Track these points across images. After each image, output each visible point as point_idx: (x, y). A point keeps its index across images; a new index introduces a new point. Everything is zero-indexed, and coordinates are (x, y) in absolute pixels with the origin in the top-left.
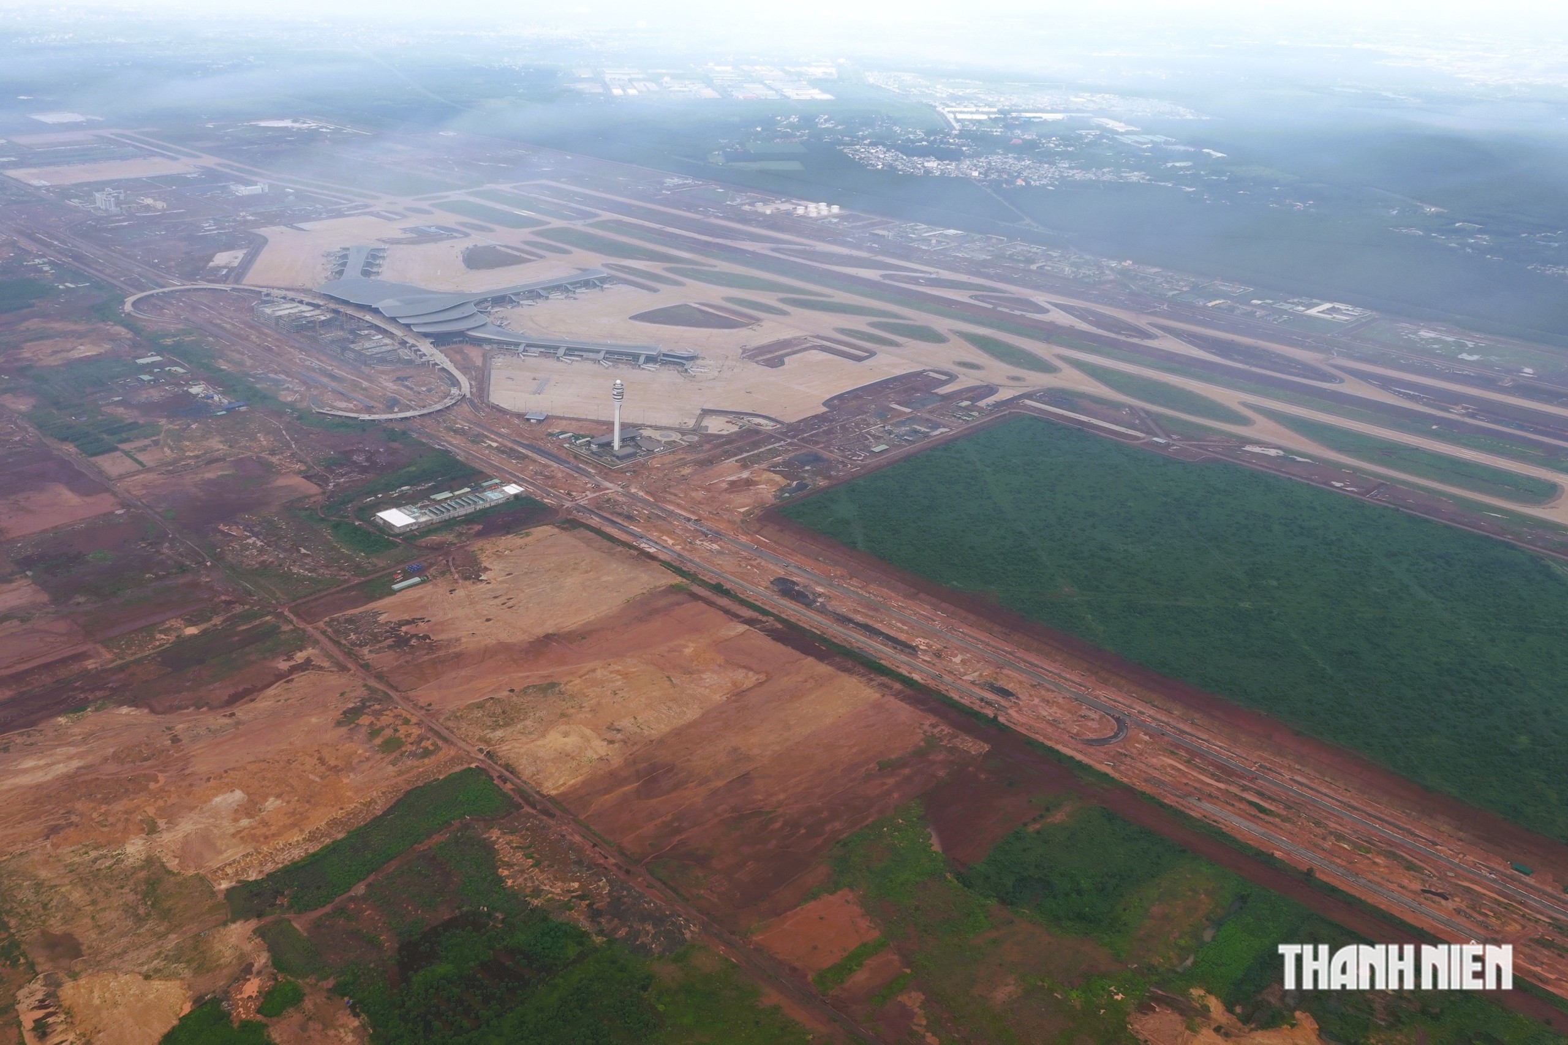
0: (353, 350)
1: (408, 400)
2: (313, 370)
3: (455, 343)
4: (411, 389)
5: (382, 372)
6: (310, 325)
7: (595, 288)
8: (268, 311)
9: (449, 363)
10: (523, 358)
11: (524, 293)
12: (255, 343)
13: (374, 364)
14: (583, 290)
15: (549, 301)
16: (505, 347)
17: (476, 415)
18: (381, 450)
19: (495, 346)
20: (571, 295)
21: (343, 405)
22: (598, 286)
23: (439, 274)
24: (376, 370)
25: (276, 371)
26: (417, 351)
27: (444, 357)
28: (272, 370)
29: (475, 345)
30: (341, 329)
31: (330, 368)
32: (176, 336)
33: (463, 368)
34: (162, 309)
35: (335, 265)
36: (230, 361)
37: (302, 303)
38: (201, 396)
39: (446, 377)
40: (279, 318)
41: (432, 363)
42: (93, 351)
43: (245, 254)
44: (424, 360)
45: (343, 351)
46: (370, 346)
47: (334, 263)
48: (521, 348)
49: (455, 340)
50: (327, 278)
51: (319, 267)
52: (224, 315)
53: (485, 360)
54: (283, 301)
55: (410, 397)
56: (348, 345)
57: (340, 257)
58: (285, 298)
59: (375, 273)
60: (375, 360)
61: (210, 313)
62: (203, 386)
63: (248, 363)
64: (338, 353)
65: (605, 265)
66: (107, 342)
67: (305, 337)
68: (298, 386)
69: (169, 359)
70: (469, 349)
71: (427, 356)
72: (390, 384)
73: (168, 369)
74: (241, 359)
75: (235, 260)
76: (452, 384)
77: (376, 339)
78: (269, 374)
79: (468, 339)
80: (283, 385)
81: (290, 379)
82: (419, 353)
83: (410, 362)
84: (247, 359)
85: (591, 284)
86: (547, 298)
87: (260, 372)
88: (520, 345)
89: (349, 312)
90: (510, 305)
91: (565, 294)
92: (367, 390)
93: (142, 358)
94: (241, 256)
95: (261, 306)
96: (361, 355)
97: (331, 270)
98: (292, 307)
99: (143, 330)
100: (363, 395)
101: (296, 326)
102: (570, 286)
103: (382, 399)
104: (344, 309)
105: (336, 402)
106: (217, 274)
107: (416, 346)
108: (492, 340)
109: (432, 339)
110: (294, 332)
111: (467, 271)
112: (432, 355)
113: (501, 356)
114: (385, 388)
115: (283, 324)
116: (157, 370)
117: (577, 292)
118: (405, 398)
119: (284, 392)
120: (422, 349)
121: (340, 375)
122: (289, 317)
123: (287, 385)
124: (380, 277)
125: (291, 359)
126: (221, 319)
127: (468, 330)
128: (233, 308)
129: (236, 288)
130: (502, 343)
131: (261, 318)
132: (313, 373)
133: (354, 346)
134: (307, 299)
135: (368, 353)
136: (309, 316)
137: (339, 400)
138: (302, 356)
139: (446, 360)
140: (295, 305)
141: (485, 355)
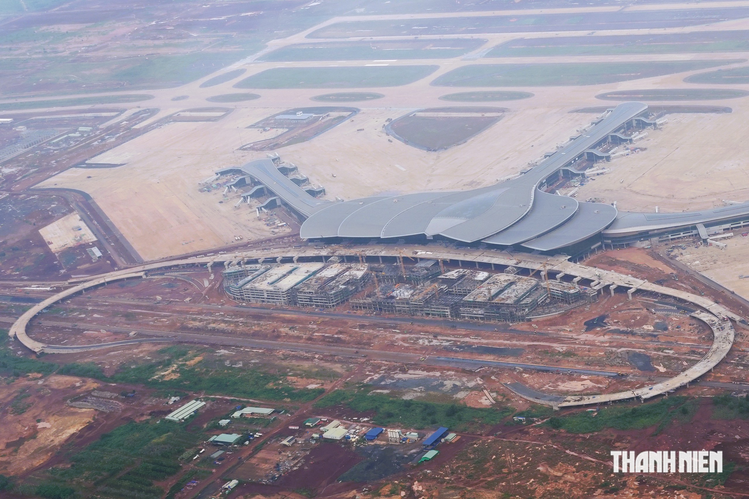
0: (475, 304)
1: (655, 350)
2: (447, 349)
3: (593, 252)
4: (633, 334)
5: (552, 322)
6: (351, 288)
7: (644, 128)
8: (263, 285)
9: (641, 282)
10: (716, 244)
11: (575, 160)
12: (299, 338)
13: (528, 315)
14: (636, 136)
15: (613, 161)
16: (670, 237)
19: (655, 239)
20: (630, 146)
21: (576, 386)
22: (650, 124)
24: (537, 323)
25: (395, 368)
26: (568, 278)
27: (616, 274)
28: (389, 369)
29: (621, 247)
30: (401, 280)
31: (467, 339)
32: (167, 364)
33: (660, 282)
34: (79, 331)
35: (245, 198)
36: (308, 375)
37: (295, 262)
38: (354, 439)
39: (655, 302)
40: (293, 292)
41: (612, 287)
42: (73, 425)
43: (82, 219)
44: (597, 288)
45: (455, 309)
46: (493, 291)
47: (239, 196)
48: (703, 232)
49: (592, 247)
50: (260, 219)
51: (224, 209)
52: (187, 313)
53: (667, 263)
54: (258, 266)
55: (651, 345)
56: (456, 299)
57: (235, 185)
58: (256, 261)
59: (320, 192)
60: (527, 310)
61: (164, 317)
62: (336, 422)
63: (339, 370)
64: (445, 316)
65: (603, 97)
66: (74, 404)
67: (360, 307)
68: (465, 379)
69: (213, 400)
70: (621, 255)
71: (593, 281)
72: (590, 337)
73: (237, 414)
74: (317, 367)
75: (82, 232)
76: (679, 308)
77: (486, 279)
78: (396, 376)
79: (610, 241)
80: (442, 385)
81: (438, 374)
82: (576, 280)
83: (579, 296)
84: (327, 365)
85: (634, 125)
86: (608, 158)
87: (376, 377)
88: (694, 227)
89: (383, 253)
90: (575, 181)
91: (622, 147)
92: (574, 355)
93: (170, 411)
94: (82, 224)
95: (241, 282)
96: (498, 306)
97: (250, 207)
98: (290, 272)
99: (103, 370)
100: (578, 363)
101: (336, 295)
102: (619, 135)
103: (618, 360)
104: (370, 252)
105: (563, 386)
106: (89, 259)
107: (559, 272)
108: (650, 233)
109: (569, 257)
110: (333, 306)
111: (434, 155)
112: (599, 277)
113: (681, 251)
114: (592, 344)
115: (311, 299)
116: (224, 422)
117: (637, 140)
118: (646, 348)
119: (461, 395)
120: (573, 273)
121: (500, 345)
122: (307, 285)
123: (449, 384)
124: (330, 197)
125: (392, 345)
126: (194, 320)
127: (607, 228)
128: (188, 299)
129: (149, 271)
130: (666, 232)
131: (253, 301)
132: (452, 355)
133: (466, 298)
134: (295, 254)
135: (509, 302)
136: (337, 275)
137: (564, 382)
138: (400, 336)
139: (630, 278)
140: (288, 267)
141: (657, 257)
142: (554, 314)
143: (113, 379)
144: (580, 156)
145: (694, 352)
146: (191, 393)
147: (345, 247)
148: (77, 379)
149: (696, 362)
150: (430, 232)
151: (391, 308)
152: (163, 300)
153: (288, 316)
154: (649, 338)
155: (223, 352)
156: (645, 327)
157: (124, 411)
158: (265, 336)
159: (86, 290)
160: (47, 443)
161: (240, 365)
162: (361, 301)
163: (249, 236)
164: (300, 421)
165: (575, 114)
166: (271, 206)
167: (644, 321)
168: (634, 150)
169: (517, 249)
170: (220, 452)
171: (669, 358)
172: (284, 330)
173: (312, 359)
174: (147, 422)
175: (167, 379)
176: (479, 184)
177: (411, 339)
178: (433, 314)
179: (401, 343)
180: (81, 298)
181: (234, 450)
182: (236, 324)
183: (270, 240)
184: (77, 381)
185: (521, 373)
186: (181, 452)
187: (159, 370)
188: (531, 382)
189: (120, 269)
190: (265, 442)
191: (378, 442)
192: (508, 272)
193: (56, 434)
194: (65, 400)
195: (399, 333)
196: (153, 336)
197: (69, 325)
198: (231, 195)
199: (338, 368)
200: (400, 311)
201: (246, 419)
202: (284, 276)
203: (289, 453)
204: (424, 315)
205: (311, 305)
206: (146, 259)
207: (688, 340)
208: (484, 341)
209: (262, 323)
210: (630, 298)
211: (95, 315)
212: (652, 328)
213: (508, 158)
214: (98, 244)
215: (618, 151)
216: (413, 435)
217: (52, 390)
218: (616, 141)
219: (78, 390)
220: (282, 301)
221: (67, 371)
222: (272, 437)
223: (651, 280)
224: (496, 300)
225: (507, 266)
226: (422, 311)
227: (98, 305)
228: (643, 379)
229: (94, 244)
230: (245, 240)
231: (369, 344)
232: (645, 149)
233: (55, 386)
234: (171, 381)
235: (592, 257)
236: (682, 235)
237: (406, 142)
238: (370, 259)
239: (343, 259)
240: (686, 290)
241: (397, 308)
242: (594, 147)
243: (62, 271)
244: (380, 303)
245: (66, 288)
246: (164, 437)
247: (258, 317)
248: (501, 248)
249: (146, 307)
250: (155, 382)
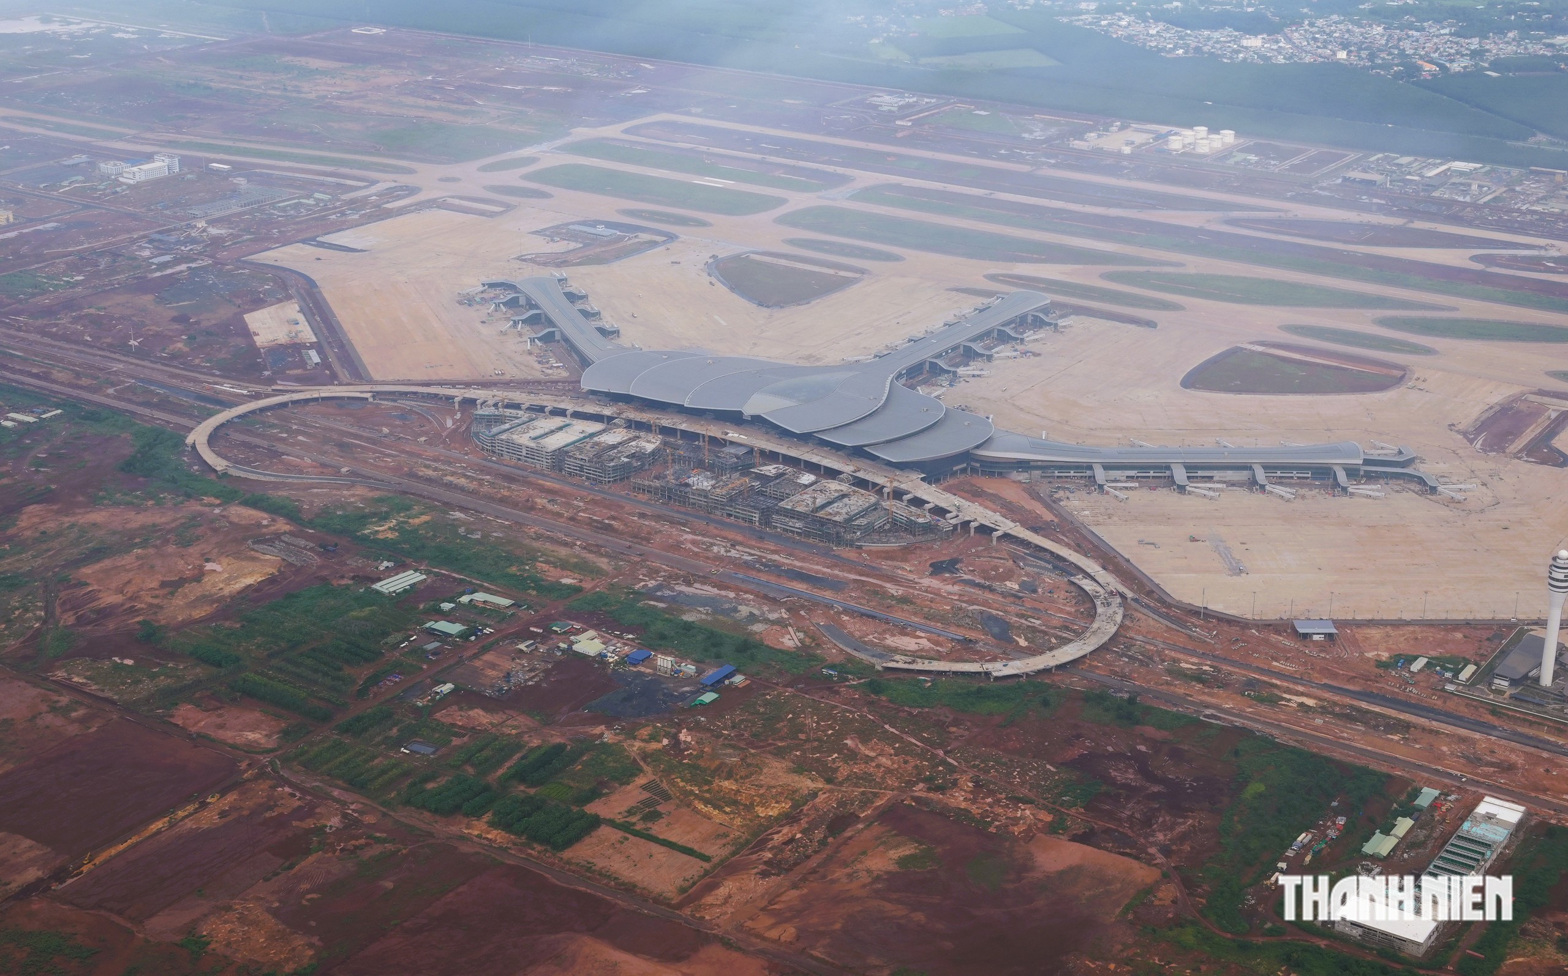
0: (793, 514)
1: (1017, 615)
2: (748, 566)
3: (954, 474)
4: (991, 589)
5: (889, 556)
6: (636, 464)
7: (1041, 327)
8: (523, 439)
9: (1012, 524)
10: (1122, 495)
11: (947, 353)
12: (559, 515)
13: (859, 540)
14: (1029, 335)
15: (995, 363)
16: (1057, 473)
17: (1190, 637)
18: (1143, 748)
19: (1037, 473)
20: (1020, 347)
22: (1050, 324)
23: (723, 323)
24: (869, 553)
25: (677, 577)
26: (918, 502)
27: (981, 509)
28: (670, 577)
29: (991, 474)
30: (701, 465)
31: (776, 557)
32: (384, 518)
33: (1035, 530)
34: (275, 454)
35: (515, 323)
36: (564, 565)
37: (569, 416)
38: (612, 659)
39: (1025, 554)
40: (560, 454)
41: (973, 525)
42: (251, 574)
43: (301, 311)
44: (954, 522)
45: (766, 515)
46: (820, 501)
47: (508, 319)
48: (1100, 475)
49: (954, 469)
50: (530, 353)
51: (485, 330)
52: (419, 456)
53: (1048, 507)
54: (521, 413)
55: (1012, 608)
56: (770, 502)
57: (505, 304)
58: (517, 406)
59: (613, 332)
60: (858, 533)
61: (389, 455)
62: (591, 633)
63: (605, 567)
64: (751, 521)
65: (992, 278)
66: (256, 547)
67: (644, 490)
68: (765, 608)
69: (437, 574)
70: (990, 485)
71: (950, 512)
72: (935, 583)
73: (465, 599)
74: (577, 556)
75: (299, 328)
76: (1055, 568)
77: (811, 484)
78: (677, 588)
79: (978, 465)
80: (736, 610)
81: (732, 595)
82: (927, 506)
83: (928, 528)
84: (590, 557)
85: (1029, 321)
86: (990, 358)
87: (652, 584)
88: (1090, 467)
89: (684, 426)
90: (944, 379)
91: (1009, 346)
92: (912, 603)
93: (379, 580)
94: (301, 318)
95: (495, 430)
96: (823, 522)
97: (520, 335)
98: (561, 429)
99: (299, 510)
100: (915, 614)
101: (615, 469)
102: (1007, 330)
103: (968, 620)
104: (666, 421)
105: (891, 641)
106: (303, 364)
107: (907, 493)
108: (1032, 463)
109: (923, 475)
110: (609, 482)
111: (765, 312)
112: (959, 508)
113: (1068, 494)
114: (937, 593)
115: (581, 468)
116: (447, 606)
117: (1029, 341)
118: (1005, 612)
119: (758, 628)
120: (925, 497)
121: (817, 572)
122: (580, 449)
123: (744, 610)
124: (625, 341)
125: (677, 547)
126: (427, 467)
127: (977, 447)
128: (423, 439)
129: (378, 392)
130: (1052, 466)
131: (506, 457)
132: (754, 573)
133: (782, 504)
134: (570, 407)
135: (837, 518)
136: (620, 443)
137: (893, 635)
138: (690, 537)
139: (998, 517)
140: (558, 421)
141: (1035, 496)
142: (893, 545)
143: (311, 524)
144: (955, 348)
145: (1067, 628)
146: (408, 561)
147: (636, 409)
148: (265, 515)
149: (1070, 641)
150: (748, 410)
151: (683, 499)
152: (391, 434)
153: (548, 484)
154: (1012, 599)
155: (458, 515)
156: (1008, 583)
157: (320, 568)
158: (515, 505)
159: (294, 402)
160: (214, 590)
161: (477, 536)
162: (646, 483)
163: (512, 372)
164: (545, 622)
165: (954, 293)
166: (548, 338)
167: (1008, 575)
168: (1025, 353)
169: (858, 452)
170: (436, 644)
171: (1034, 629)
172: (541, 501)
173: (571, 545)
174: (347, 587)
175: (380, 536)
176: (818, 360)
177: (704, 543)
178: (736, 517)
179: (689, 546)
180: (285, 412)
181: (455, 644)
182: (481, 482)
183: (539, 382)
184: (264, 518)
185: (839, 613)
186: (385, 634)
187: (371, 523)
188: (851, 627)
189: (340, 384)
190: (497, 642)
191: (642, 669)
192: (842, 480)
193: (228, 581)
194: (245, 539)
195: (688, 533)
196: (370, 478)
197: (265, 444)
198: (498, 315)
199: (603, 563)
200: (694, 504)
201: (476, 607)
202: (552, 432)
203: (524, 662)
204: (725, 515)
205: (581, 476)
206: (377, 377)
207: (1061, 611)
208: (797, 563)
209: (513, 486)
210: (995, 543)
211: (300, 438)
212: (1017, 587)
213: (860, 333)
214: (318, 347)
215: (1003, 351)
216: (690, 668)
217: (231, 523)
218: (1003, 338)
219: (264, 530)
220: (543, 464)
221: (254, 503)
222: (506, 637)
223: (1025, 524)
224: (821, 514)
225: (840, 473)
226: (723, 509)
227: (306, 426)
228: (997, 651)
229: (312, 346)
230: (508, 377)
231: (648, 540)
232: (1039, 355)
233: (236, 520)
234: (385, 540)
235: (952, 481)
236: (1072, 473)
237: (732, 289)
238: (665, 431)
239: (630, 424)
240: (1068, 545)
241: (691, 500)
242: (974, 340)
243: (266, 373)
244: (670, 490)
245: (268, 396)
246: (367, 610)
247: (510, 479)
248: (837, 448)
249: (368, 440)
250: (365, 538)
